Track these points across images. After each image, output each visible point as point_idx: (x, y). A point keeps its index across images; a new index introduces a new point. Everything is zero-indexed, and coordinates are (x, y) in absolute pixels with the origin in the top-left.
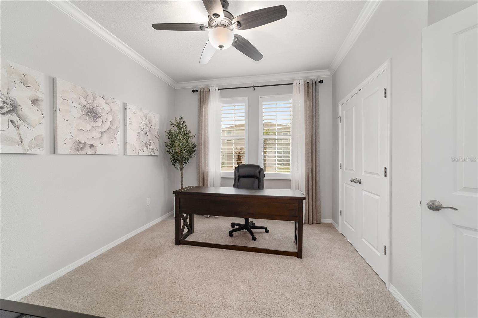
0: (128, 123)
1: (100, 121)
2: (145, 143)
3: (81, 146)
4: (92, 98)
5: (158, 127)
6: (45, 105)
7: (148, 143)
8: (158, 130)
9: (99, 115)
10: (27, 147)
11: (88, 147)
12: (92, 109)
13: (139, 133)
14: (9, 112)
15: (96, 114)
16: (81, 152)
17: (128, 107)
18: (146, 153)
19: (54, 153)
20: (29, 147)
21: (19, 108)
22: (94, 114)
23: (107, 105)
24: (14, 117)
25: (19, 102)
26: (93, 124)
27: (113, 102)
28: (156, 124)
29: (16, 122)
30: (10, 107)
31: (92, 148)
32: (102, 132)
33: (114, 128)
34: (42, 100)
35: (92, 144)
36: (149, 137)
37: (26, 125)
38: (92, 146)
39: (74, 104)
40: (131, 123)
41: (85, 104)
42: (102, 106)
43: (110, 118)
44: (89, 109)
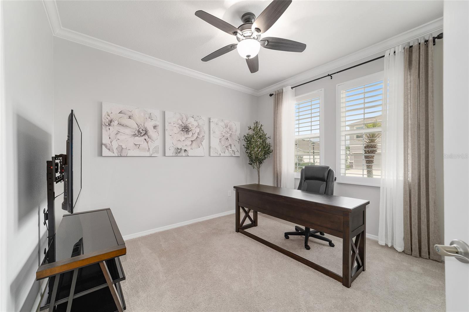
0: (212, 132)
1: (191, 133)
2: (227, 147)
3: (179, 151)
4: (186, 119)
5: (238, 132)
6: (160, 129)
7: (229, 147)
8: (238, 135)
9: (190, 130)
10: (151, 153)
11: (183, 151)
12: (186, 126)
13: (220, 139)
14: (144, 135)
15: (188, 129)
16: (179, 155)
17: (211, 121)
18: (227, 154)
19: (165, 156)
20: (152, 152)
21: (148, 132)
22: (187, 129)
23: (196, 122)
24: (146, 137)
25: (148, 129)
26: (186, 136)
27: (200, 119)
28: (236, 130)
29: (147, 140)
30: (144, 132)
31: (186, 152)
32: (192, 141)
33: (201, 137)
34: (158, 126)
35: (186, 149)
36: (230, 141)
37: (151, 141)
38: (185, 150)
39: (175, 125)
40: (214, 132)
41: (181, 123)
42: (192, 123)
43: (198, 130)
44: (184, 127)
